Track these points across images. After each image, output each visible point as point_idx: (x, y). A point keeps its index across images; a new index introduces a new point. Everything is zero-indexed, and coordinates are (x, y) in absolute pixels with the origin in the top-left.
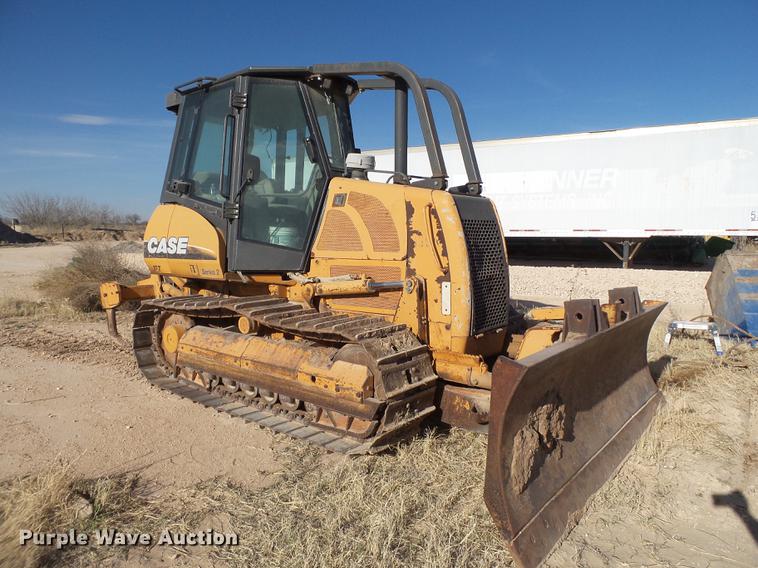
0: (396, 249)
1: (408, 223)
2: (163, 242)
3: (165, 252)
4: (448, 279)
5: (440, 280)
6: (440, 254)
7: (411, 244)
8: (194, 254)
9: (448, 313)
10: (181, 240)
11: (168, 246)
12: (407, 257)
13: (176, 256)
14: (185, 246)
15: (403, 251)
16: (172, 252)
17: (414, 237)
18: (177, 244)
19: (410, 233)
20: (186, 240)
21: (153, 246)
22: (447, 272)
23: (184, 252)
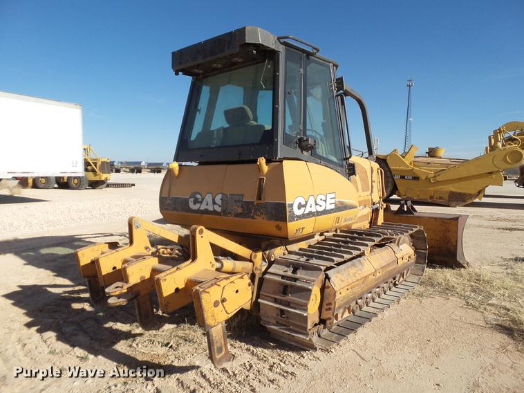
2: (311, 201)
3: (314, 210)
7: (372, 188)
8: (341, 207)
10: (329, 196)
11: (316, 204)
12: (371, 193)
13: (325, 212)
14: (333, 201)
15: (370, 190)
16: (320, 209)
18: (325, 201)
19: (372, 182)
20: (333, 196)
21: (300, 206)
23: (333, 207)
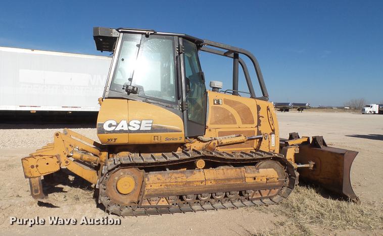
0: (252, 122)
1: (258, 113)
2: (123, 124)
4: (274, 133)
5: (271, 134)
6: (271, 124)
7: (259, 121)
9: (274, 145)
10: (146, 122)
11: (129, 126)
12: (257, 126)
14: (150, 125)
15: (256, 123)
16: (133, 129)
17: (261, 118)
18: (140, 124)
19: (259, 117)
20: (150, 122)
21: (111, 126)
22: (273, 131)
